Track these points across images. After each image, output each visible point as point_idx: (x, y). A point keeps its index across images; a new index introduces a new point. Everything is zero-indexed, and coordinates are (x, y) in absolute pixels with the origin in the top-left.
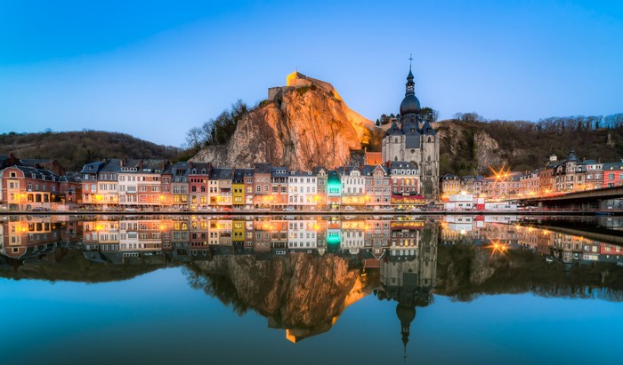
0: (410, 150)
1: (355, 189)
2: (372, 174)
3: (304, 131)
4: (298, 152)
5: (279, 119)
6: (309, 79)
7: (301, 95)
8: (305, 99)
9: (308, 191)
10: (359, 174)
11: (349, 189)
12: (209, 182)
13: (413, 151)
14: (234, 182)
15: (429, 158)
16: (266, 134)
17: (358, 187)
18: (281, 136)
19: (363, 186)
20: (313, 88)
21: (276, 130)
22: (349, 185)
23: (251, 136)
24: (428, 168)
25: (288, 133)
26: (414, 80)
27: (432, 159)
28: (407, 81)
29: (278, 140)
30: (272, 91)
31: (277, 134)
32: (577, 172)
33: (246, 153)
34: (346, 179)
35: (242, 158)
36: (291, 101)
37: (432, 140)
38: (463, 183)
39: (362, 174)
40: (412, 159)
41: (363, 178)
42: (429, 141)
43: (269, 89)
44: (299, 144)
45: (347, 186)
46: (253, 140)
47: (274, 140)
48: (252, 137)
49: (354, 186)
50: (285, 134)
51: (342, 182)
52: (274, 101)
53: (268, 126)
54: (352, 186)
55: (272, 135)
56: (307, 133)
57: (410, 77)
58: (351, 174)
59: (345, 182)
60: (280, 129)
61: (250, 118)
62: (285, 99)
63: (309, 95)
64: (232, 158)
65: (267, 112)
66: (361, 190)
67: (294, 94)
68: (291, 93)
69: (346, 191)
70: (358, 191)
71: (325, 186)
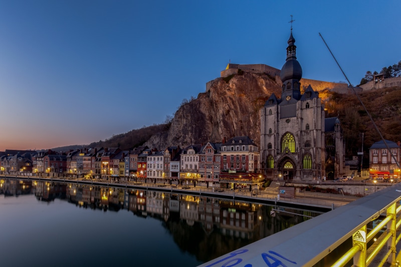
0: (284, 120)
1: (191, 166)
5: (209, 106)
7: (227, 82)
8: (230, 85)
9: (158, 167)
10: (194, 153)
11: (187, 166)
13: (288, 121)
14: (120, 161)
15: (308, 127)
17: (193, 164)
18: (211, 119)
19: (197, 163)
20: (239, 73)
21: (207, 114)
22: (187, 163)
23: (184, 121)
24: (306, 138)
25: (216, 115)
27: (311, 128)
29: (208, 122)
31: (207, 118)
33: (179, 135)
34: (184, 157)
35: (176, 139)
37: (311, 105)
39: (196, 153)
40: (288, 129)
41: (197, 155)
43: (207, 84)
45: (185, 163)
46: (186, 125)
48: (185, 123)
49: (191, 163)
51: (182, 159)
53: (200, 112)
54: (189, 163)
55: (203, 119)
56: (231, 113)
57: (292, 40)
58: (188, 153)
59: (184, 160)
61: (184, 109)
63: (234, 80)
66: (196, 166)
69: (185, 168)
70: (193, 168)
71: (169, 163)
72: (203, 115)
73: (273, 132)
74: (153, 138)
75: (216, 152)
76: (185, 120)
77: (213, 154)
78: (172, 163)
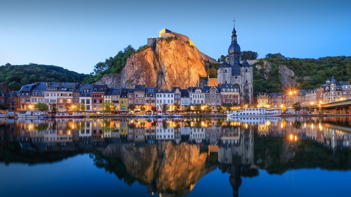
2: (209, 92)
3: (170, 65)
4: (167, 78)
5: (154, 58)
6: (173, 34)
7: (168, 43)
8: (171, 45)
9: (168, 102)
10: (201, 92)
12: (105, 97)
14: (121, 97)
16: (145, 66)
17: (200, 100)
18: (156, 68)
19: (204, 99)
20: (176, 38)
21: (152, 64)
22: (195, 99)
24: (246, 88)
25: (160, 66)
26: (236, 34)
27: (248, 82)
28: (232, 34)
29: (153, 70)
30: (150, 41)
31: (153, 67)
32: (337, 90)
33: (132, 78)
34: (193, 94)
35: (130, 82)
36: (161, 47)
37: (248, 71)
38: (270, 97)
40: (236, 82)
41: (203, 94)
42: (246, 71)
43: (148, 39)
44: (167, 74)
45: (193, 99)
46: (138, 71)
47: (151, 71)
49: (198, 99)
50: (158, 67)
51: (190, 96)
52: (151, 47)
53: (147, 62)
54: (197, 99)
55: (149, 68)
56: (172, 66)
57: (234, 31)
58: (196, 92)
59: (192, 96)
60: (155, 64)
61: (135, 57)
62: (158, 45)
63: (173, 43)
64: (124, 82)
65: (146, 53)
67: (164, 42)
68: (162, 42)
69: (193, 103)
70: (200, 103)
71: (180, 99)
72: (149, 65)
75: (217, 92)
76: (136, 67)
77: (215, 93)
78: (182, 99)
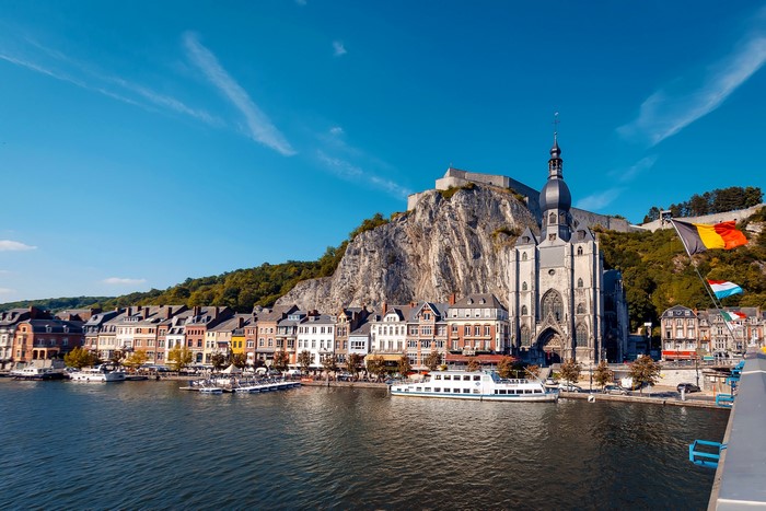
0: (547, 271)
1: (390, 343)
7: (448, 200)
10: (397, 320)
11: (382, 343)
13: (551, 273)
15: (581, 283)
17: (396, 339)
18: (417, 259)
19: (403, 338)
21: (410, 251)
22: (383, 337)
24: (578, 300)
27: (585, 285)
29: (411, 264)
30: (411, 200)
31: (410, 258)
34: (377, 326)
37: (585, 251)
39: (401, 320)
40: (552, 285)
41: (404, 325)
42: (579, 253)
45: (378, 338)
46: (370, 268)
47: (405, 265)
48: (367, 263)
49: (390, 338)
50: (422, 255)
51: (372, 331)
54: (387, 338)
56: (453, 252)
58: (385, 320)
59: (377, 332)
66: (400, 344)
69: (378, 347)
70: (395, 347)
71: (347, 338)
73: (529, 288)
74: (299, 289)
75: (438, 319)
76: (367, 259)
77: (433, 321)
78: (352, 339)
